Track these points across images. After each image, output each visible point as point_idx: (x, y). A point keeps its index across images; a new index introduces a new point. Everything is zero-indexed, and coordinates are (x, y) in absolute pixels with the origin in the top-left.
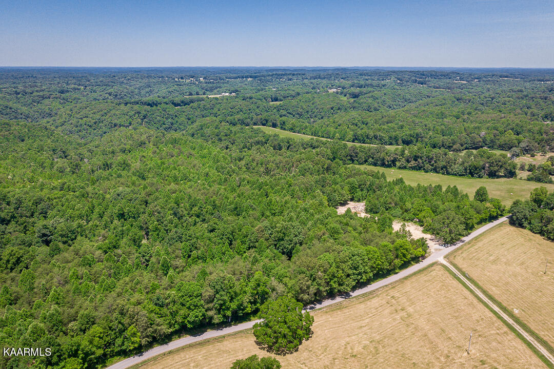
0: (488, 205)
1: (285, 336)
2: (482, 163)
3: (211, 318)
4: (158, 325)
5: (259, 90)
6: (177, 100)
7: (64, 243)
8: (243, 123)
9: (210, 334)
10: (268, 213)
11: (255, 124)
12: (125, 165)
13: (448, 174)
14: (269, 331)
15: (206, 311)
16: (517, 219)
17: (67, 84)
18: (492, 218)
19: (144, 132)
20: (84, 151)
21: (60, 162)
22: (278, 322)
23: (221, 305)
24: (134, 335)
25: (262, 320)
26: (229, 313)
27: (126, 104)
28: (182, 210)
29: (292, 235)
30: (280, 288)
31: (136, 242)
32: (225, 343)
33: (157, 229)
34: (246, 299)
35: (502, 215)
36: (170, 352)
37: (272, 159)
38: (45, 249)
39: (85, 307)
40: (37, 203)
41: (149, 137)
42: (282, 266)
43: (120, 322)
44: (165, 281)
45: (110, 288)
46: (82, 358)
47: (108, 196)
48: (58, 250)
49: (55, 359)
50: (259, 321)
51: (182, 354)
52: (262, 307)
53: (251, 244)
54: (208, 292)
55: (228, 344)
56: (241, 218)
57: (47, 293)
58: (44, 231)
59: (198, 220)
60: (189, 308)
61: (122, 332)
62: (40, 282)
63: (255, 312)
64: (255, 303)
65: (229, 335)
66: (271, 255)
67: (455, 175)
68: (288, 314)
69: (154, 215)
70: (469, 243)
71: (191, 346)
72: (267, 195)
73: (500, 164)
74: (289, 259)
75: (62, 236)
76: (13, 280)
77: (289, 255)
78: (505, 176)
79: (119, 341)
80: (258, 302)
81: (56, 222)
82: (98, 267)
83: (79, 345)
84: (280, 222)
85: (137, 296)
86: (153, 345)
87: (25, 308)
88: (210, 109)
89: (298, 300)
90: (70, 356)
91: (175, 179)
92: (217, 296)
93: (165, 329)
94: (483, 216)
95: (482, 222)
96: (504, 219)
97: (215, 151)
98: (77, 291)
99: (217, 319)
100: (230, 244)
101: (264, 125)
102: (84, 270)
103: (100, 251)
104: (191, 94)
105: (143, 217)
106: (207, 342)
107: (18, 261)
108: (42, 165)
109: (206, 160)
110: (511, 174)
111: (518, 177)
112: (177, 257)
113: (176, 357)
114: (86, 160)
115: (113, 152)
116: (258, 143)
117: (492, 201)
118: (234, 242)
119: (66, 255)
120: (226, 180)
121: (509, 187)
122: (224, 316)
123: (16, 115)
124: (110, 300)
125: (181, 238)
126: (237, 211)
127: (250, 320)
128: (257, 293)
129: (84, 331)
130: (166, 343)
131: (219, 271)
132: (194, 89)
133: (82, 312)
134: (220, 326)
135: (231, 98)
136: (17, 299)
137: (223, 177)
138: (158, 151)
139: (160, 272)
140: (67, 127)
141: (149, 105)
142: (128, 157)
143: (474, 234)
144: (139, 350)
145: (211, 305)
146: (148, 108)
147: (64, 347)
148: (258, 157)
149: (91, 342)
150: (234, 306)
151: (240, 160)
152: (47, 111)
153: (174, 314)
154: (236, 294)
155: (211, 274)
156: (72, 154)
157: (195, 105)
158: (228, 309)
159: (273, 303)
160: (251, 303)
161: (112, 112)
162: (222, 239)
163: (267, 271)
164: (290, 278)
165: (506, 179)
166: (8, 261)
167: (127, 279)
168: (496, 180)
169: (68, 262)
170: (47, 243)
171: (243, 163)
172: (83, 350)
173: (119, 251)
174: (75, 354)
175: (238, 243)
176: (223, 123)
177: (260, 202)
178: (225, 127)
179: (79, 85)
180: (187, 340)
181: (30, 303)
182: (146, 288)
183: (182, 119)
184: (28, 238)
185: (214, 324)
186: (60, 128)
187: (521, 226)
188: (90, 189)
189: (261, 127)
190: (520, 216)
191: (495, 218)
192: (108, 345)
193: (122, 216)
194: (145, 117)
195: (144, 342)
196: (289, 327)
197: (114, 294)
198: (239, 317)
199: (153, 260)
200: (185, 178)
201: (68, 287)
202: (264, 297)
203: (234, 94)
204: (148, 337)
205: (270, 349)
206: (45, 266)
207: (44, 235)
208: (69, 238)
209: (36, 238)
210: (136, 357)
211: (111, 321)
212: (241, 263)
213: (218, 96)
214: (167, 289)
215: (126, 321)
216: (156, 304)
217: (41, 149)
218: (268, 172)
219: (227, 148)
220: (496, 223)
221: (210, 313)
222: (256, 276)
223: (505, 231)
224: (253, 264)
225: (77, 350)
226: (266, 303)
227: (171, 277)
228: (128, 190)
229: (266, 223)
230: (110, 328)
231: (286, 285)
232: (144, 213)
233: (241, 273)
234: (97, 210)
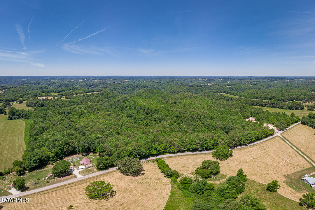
0: (295, 118)
1: (222, 156)
2: (293, 105)
3: (198, 148)
4: (181, 147)
5: (224, 83)
6: (199, 85)
7: (160, 122)
8: (218, 92)
9: (197, 152)
10: (222, 120)
11: (221, 93)
12: (180, 103)
13: (283, 109)
14: (217, 154)
15: (197, 146)
16: (304, 122)
17: (170, 80)
18: (296, 122)
19: (187, 94)
20: (170, 98)
21: (163, 101)
22: (220, 152)
23: (202, 145)
24: (173, 149)
25: (215, 151)
26: (204, 148)
27: (184, 86)
28: (194, 117)
29: (229, 127)
30: (223, 142)
31: (179, 124)
32: (202, 155)
33: (186, 121)
34: (210, 144)
35: (299, 121)
36: (183, 155)
37: (225, 103)
38: (155, 122)
39: (161, 139)
40: (155, 110)
41: (188, 96)
42: (224, 136)
43: (169, 145)
44: (185, 136)
45: (168, 135)
46: (157, 151)
47: (174, 111)
48: (157, 123)
49: (150, 149)
50: (214, 151)
51: (187, 156)
52: (216, 147)
53: (215, 129)
54: (198, 141)
55: (203, 156)
56: (212, 121)
57: (153, 133)
58: (155, 118)
59: (199, 120)
60: (191, 145)
61: (170, 147)
62: (151, 130)
63: (213, 148)
64: (214, 146)
65: (203, 154)
66: (221, 132)
67: (285, 109)
68: (224, 150)
69: (186, 117)
70: (288, 130)
71: (190, 155)
72: (222, 114)
73: (299, 105)
74: (227, 134)
75: (160, 120)
76: (145, 128)
77: (227, 133)
78: (300, 109)
79: (169, 149)
81: (159, 116)
82: (167, 129)
83: (157, 148)
84: (225, 123)
85: (176, 139)
86: (178, 152)
87: (146, 136)
88: (208, 88)
89: (228, 146)
90: (154, 150)
91: (194, 108)
92: (201, 142)
93: (183, 149)
94: (293, 121)
95: (292, 123)
96: (300, 122)
97: (208, 100)
98: (160, 134)
99: (200, 149)
100: (208, 128)
101: (224, 93)
102: (163, 129)
103: (168, 125)
104: (203, 84)
105: (182, 118)
106: (196, 154)
107: (148, 124)
108: (159, 101)
109: (204, 103)
110: (302, 108)
111: (304, 109)
112: (190, 130)
113: (185, 157)
114: (170, 101)
115: (178, 99)
116: (222, 98)
117: (296, 117)
118: (209, 128)
119: (159, 125)
120: (209, 109)
121: (302, 112)
122: (203, 148)
123: (156, 88)
124: (168, 138)
125: (192, 125)
126: (211, 119)
127: (211, 150)
128: (214, 143)
129: (160, 145)
130: (183, 153)
131: (202, 135)
132: (204, 82)
133: (160, 140)
134: (201, 151)
135: (215, 85)
136: (145, 133)
137: (209, 108)
138: (190, 99)
139: (184, 134)
140: (168, 91)
141: (190, 86)
142: (181, 101)
143: (290, 127)
144: (174, 153)
145: (198, 145)
146: (190, 87)
147: (153, 147)
148: (221, 103)
149: (161, 148)
150: (206, 146)
151: (215, 103)
152: (164, 87)
153: (186, 145)
154: (207, 143)
155: (200, 136)
156: (167, 99)
157: (204, 87)
158: (204, 146)
159: (220, 146)
160: (212, 146)
161: (180, 88)
162: (205, 126)
163: (219, 137)
164: (226, 140)
165: (301, 110)
166: (145, 123)
167: (174, 134)
168: (298, 110)
169: (159, 126)
170: (155, 121)
171: (216, 104)
172: (158, 149)
173: (174, 126)
174: (156, 150)
175: (210, 128)
176: (211, 92)
177: (219, 116)
178: (212, 93)
179: (173, 81)
180: (190, 153)
181: (148, 135)
182: (179, 137)
183: (200, 90)
184: (151, 119)
185: (199, 150)
186: (166, 92)
187: (305, 124)
188: (169, 108)
189: (223, 93)
190: (304, 121)
191: (297, 122)
192: (165, 149)
193: (177, 117)
194: (189, 90)
195: (176, 151)
196: (224, 153)
197: (169, 137)
198: (207, 149)
199: (183, 130)
200: (197, 108)
201: (158, 133)
202: (217, 144)
203: (216, 84)
204: (177, 150)
206: (154, 126)
207: (155, 119)
208: (161, 120)
209: (153, 119)
210: (173, 154)
211: (167, 144)
212: (210, 134)
213: (211, 84)
214: (185, 138)
215: (171, 145)
216: (181, 142)
217: (160, 97)
218: (224, 107)
219: (212, 99)
220: (297, 123)
221: (198, 147)
222: (215, 138)
223: (300, 126)
224: (214, 134)
225: (157, 149)
226: (217, 146)
227: (187, 135)
228: (180, 110)
229: (221, 123)
230: (167, 146)
231: (224, 141)
232: (183, 116)
233: (210, 137)
234: (170, 114)
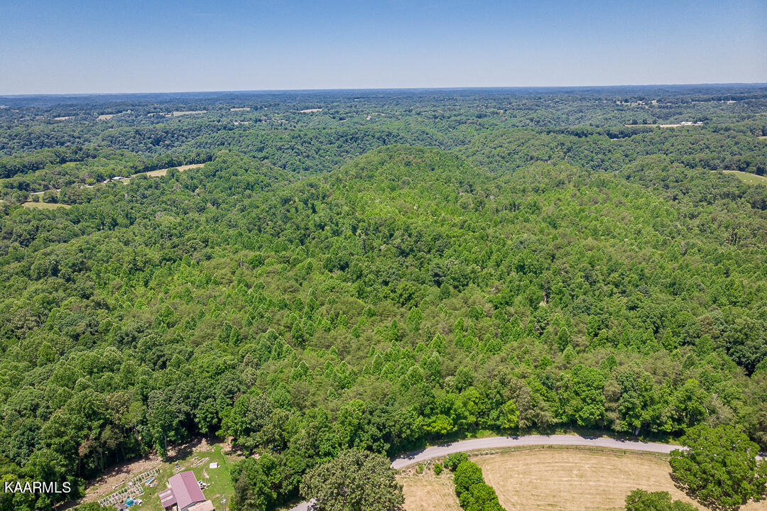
1: (719, 483)
3: (612, 422)
4: (541, 409)
5: (743, 119)
6: (614, 130)
7: (456, 287)
8: (707, 165)
9: (605, 442)
10: (724, 300)
11: (727, 168)
12: (535, 208)
14: (695, 467)
15: (606, 410)
17: (487, 107)
19: (566, 168)
20: (491, 186)
21: (465, 197)
22: (712, 459)
23: (628, 409)
24: (512, 412)
25: (686, 448)
26: (637, 423)
27: (549, 133)
28: (597, 274)
29: (760, 341)
30: (725, 412)
31: (533, 303)
32: (625, 460)
33: (561, 292)
34: (666, 412)
36: (550, 447)
37: (746, 222)
38: (436, 290)
39: (465, 363)
40: (435, 239)
41: (569, 177)
42: (734, 381)
43: (498, 392)
44: (560, 358)
45: (493, 350)
46: (453, 419)
47: (509, 242)
48: (446, 294)
49: (427, 411)
50: (681, 448)
51: (565, 455)
52: (690, 431)
53: (688, 339)
54: (613, 387)
55: (629, 464)
56: (678, 299)
57: (430, 338)
58: (437, 270)
59: (615, 290)
60: (584, 400)
61: (499, 404)
62: (426, 324)
63: (678, 434)
64: (679, 421)
65: (633, 452)
66: (718, 360)
68: (731, 453)
69: (560, 274)
71: (577, 448)
72: (727, 274)
74: (749, 375)
75: (454, 279)
76: (402, 315)
77: (750, 369)
79: (494, 414)
80: (684, 422)
81: (450, 263)
82: (485, 322)
83: (453, 404)
84: (743, 317)
85: (522, 368)
86: (531, 431)
87: (409, 348)
88: (661, 143)
89: (752, 439)
90: (442, 413)
91: (595, 233)
92: (625, 395)
93: (549, 417)
97: (656, 201)
98: (459, 344)
99: (619, 425)
100: (656, 332)
101: (741, 169)
102: (469, 322)
103: (490, 305)
104: (635, 123)
105: (545, 274)
106: (601, 451)
107: (410, 298)
108: (447, 199)
109: (641, 212)
112: (580, 332)
113: (558, 456)
114: (492, 197)
115: (524, 191)
116: (727, 195)
118: (661, 330)
119: (454, 300)
120: (665, 243)
122: (630, 424)
123: (431, 141)
124: (491, 363)
125: (588, 309)
126: (674, 288)
127: (667, 442)
128: (685, 409)
129: (460, 390)
130: (548, 434)
131: (633, 363)
132: (641, 116)
133: (461, 368)
134: (621, 436)
135: (695, 129)
136: (403, 336)
137: (662, 238)
138: (578, 194)
139: (556, 346)
140: (479, 157)
141: (577, 134)
142: (540, 199)
144: (515, 432)
145: (614, 405)
146: (576, 138)
147: (439, 401)
148: (723, 216)
149: (465, 404)
150: (647, 415)
151: (693, 217)
152: (461, 138)
153: (564, 402)
154: (653, 401)
155: (621, 364)
156: (478, 188)
157: (638, 137)
158: (637, 417)
159: (707, 429)
160: (674, 420)
161: (532, 142)
162: (644, 322)
163: (707, 383)
164: (745, 403)
166: (401, 295)
167: (515, 344)
169: (455, 309)
170: (438, 284)
171: (697, 222)
172: (455, 411)
173: (512, 310)
174: (447, 412)
175: (666, 332)
176: (675, 164)
177: (713, 282)
178: (678, 169)
179: (499, 108)
180: (573, 439)
181: (413, 344)
182: (535, 360)
183: (618, 155)
184: (423, 274)
185: (613, 431)
186: (470, 159)
188: (490, 231)
189: (737, 173)
192: (482, 414)
193: (521, 268)
194: (569, 150)
195: (521, 424)
196: (729, 473)
197: (497, 357)
198: (650, 432)
199: (550, 328)
200: (608, 233)
201: (451, 336)
202: (695, 417)
203: (700, 123)
204: (527, 419)
205: (692, 492)
206: (433, 308)
207: (436, 275)
208: (461, 283)
209: (428, 277)
210: (510, 439)
211: (490, 388)
212: (668, 361)
213: (674, 126)
214: (560, 369)
215: (505, 392)
216: (544, 384)
217: (448, 181)
218: (734, 239)
219: (675, 199)
221: (612, 415)
222: (689, 384)
224: (686, 366)
225: (450, 409)
226: (697, 427)
227: (567, 356)
228: (534, 238)
229: (718, 313)
230: (487, 395)
231: (735, 410)
232: (548, 269)
233: (665, 375)
234: (494, 257)
